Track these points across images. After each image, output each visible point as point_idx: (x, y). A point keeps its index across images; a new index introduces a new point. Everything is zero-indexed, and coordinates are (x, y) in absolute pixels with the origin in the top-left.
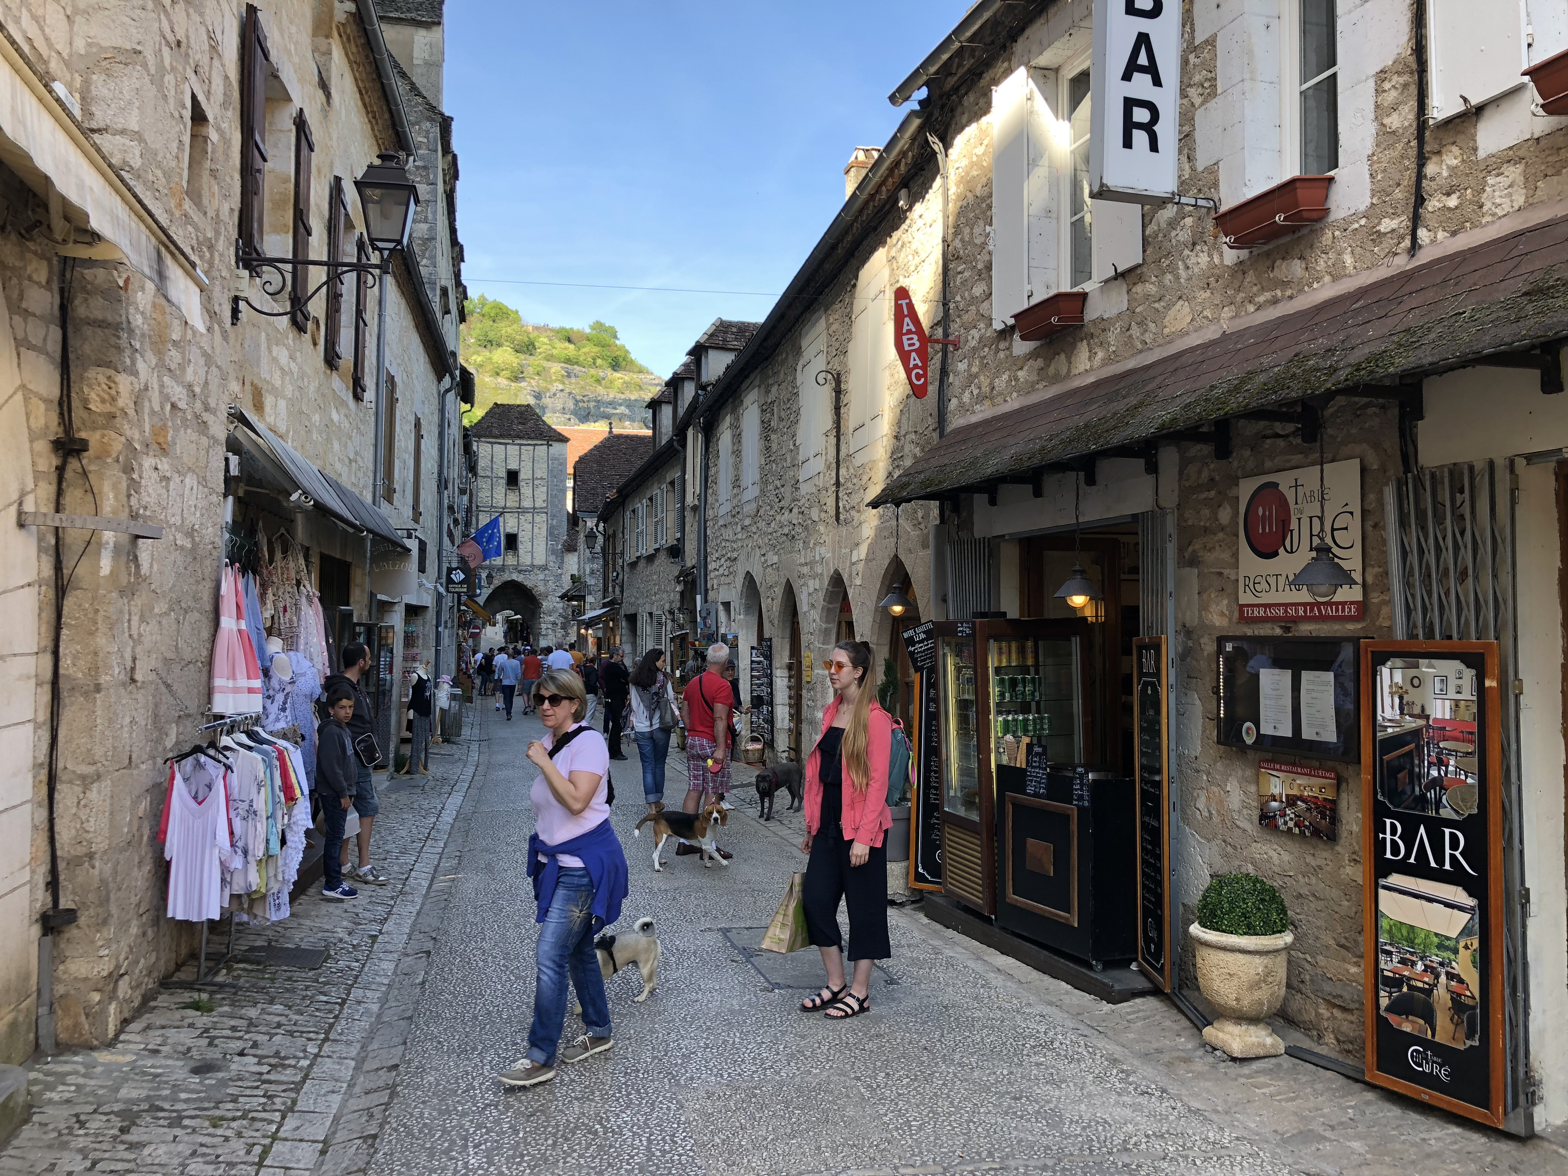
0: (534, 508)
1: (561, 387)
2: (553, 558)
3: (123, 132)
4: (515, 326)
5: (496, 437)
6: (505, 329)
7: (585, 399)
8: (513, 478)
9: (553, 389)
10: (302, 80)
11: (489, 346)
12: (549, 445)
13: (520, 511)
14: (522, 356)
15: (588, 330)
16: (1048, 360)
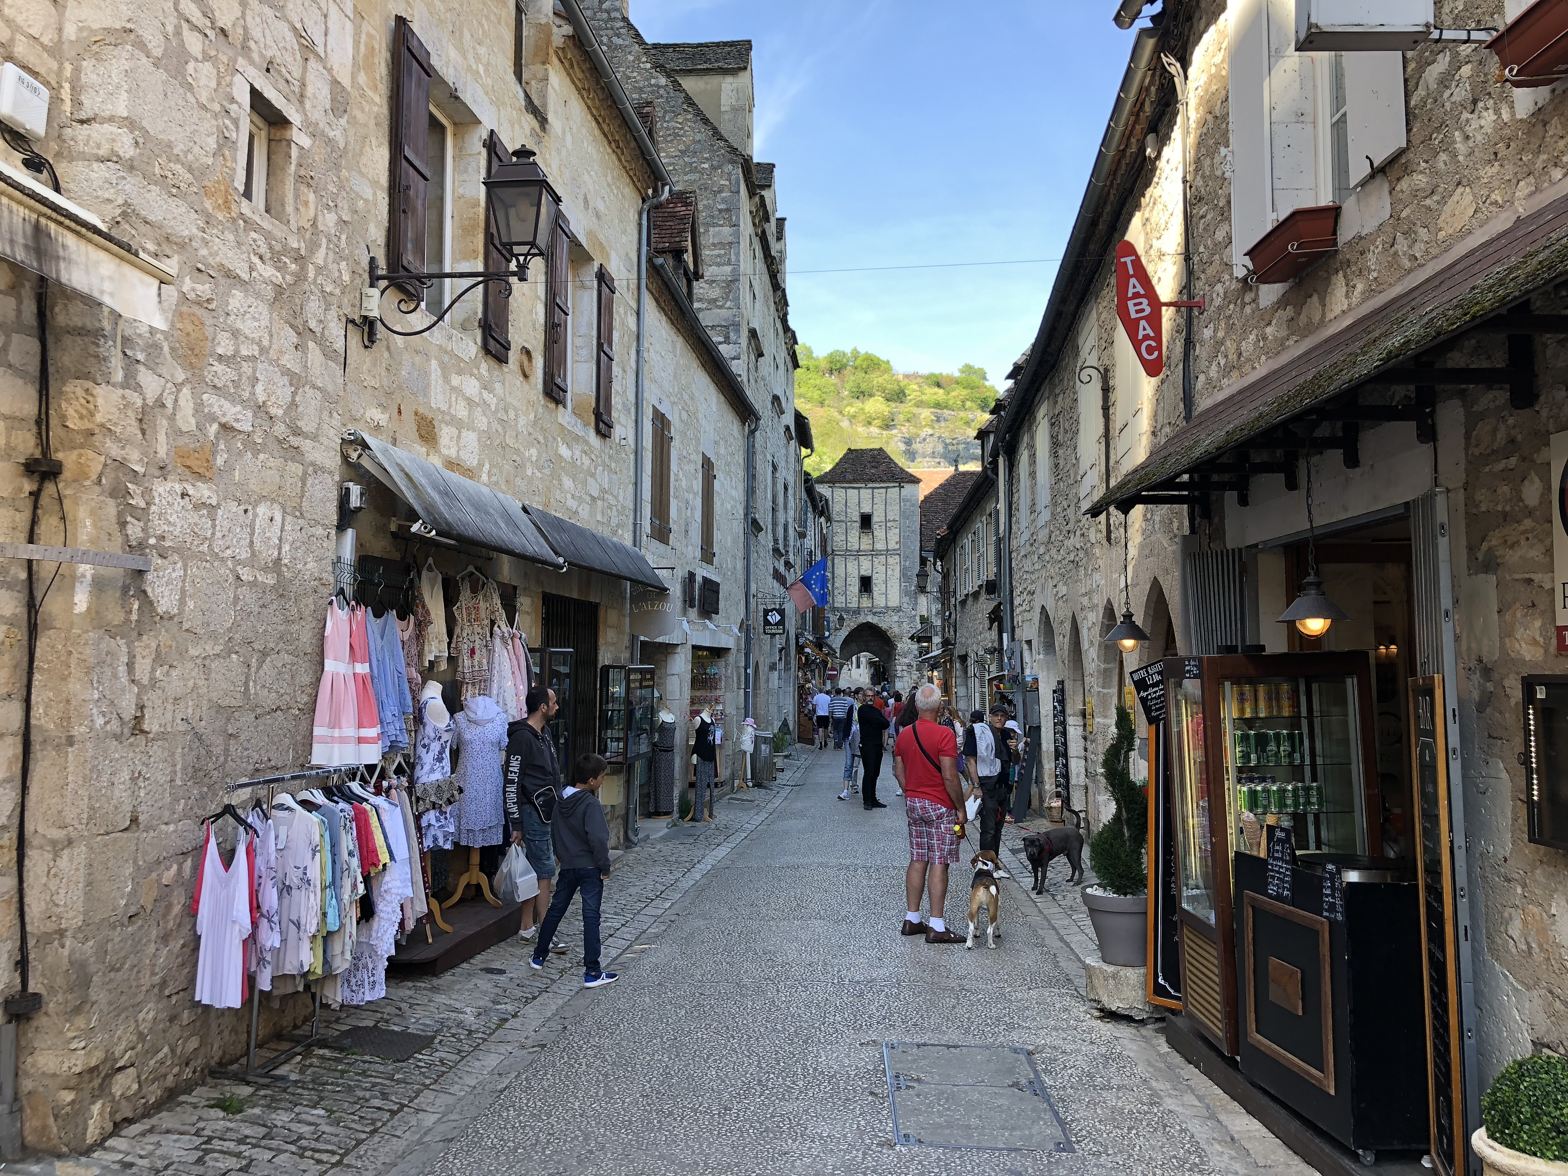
0: (887, 550)
1: (930, 432)
2: (906, 599)
3: (111, 119)
4: (886, 376)
5: (850, 482)
6: (877, 379)
7: (955, 442)
8: (866, 521)
9: (923, 435)
10: (498, 103)
11: (861, 397)
12: (901, 487)
13: (873, 553)
14: (893, 405)
15: (957, 374)
16: (1299, 306)
